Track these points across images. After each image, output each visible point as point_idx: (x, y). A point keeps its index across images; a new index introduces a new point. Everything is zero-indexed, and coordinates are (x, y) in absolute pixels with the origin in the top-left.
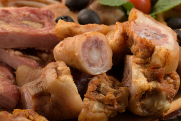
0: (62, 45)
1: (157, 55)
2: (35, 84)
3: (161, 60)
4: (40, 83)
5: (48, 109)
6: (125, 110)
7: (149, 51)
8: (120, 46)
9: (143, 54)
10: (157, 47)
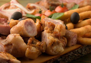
0: (14, 28)
1: (56, 28)
2: (5, 41)
3: (58, 29)
4: (7, 40)
5: (11, 51)
6: (45, 51)
7: (52, 28)
8: (39, 28)
9: (50, 29)
10: (56, 25)
